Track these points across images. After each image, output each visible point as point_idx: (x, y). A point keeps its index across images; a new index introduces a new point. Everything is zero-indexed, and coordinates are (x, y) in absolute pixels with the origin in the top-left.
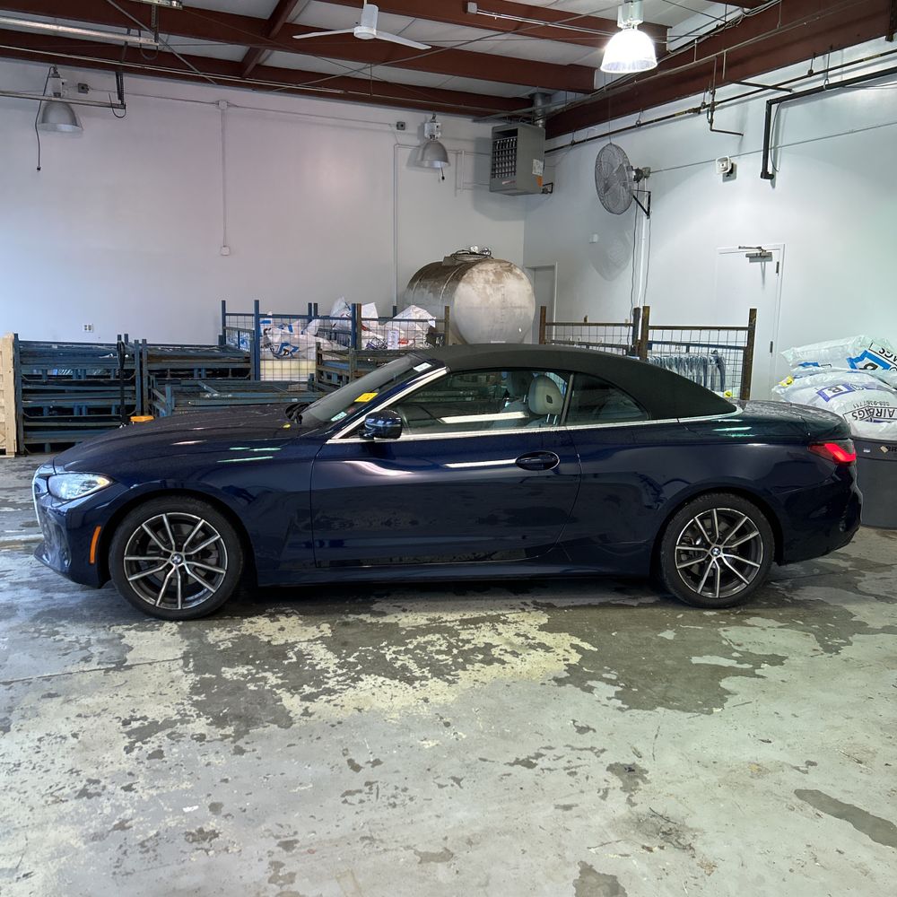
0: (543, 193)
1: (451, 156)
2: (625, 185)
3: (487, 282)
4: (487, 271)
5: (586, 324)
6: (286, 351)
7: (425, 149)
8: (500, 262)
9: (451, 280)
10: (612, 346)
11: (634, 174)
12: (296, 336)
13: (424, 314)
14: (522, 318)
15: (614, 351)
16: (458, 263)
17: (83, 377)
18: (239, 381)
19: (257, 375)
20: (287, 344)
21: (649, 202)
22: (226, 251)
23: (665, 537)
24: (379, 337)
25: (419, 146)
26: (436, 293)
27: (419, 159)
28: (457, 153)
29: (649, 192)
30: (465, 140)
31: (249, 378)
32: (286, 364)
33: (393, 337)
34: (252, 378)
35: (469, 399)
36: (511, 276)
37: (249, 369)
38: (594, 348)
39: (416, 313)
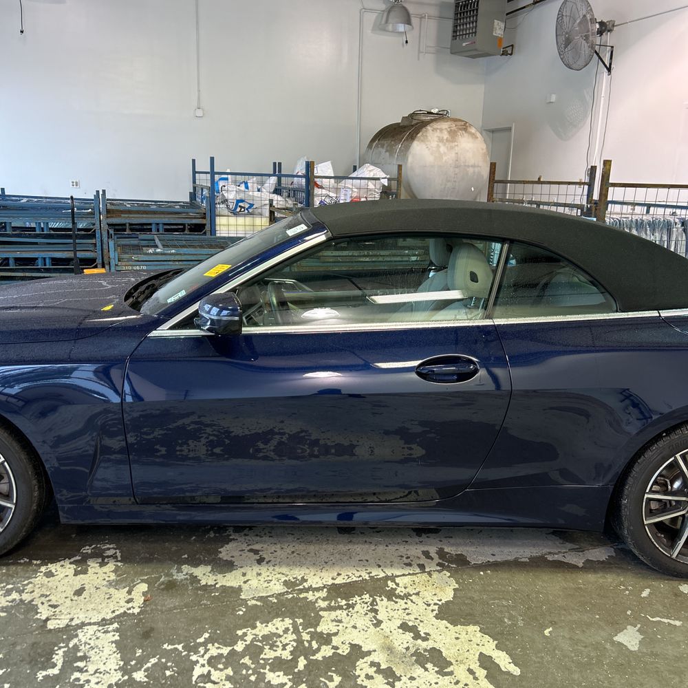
0: (503, 54)
1: (414, 21)
2: (587, 38)
3: (441, 140)
4: (441, 130)
5: (539, 182)
6: (241, 207)
7: (389, 12)
8: (455, 120)
9: (407, 139)
10: (565, 205)
11: (598, 26)
12: (251, 193)
13: (377, 172)
14: (475, 177)
15: (567, 211)
16: (414, 122)
17: (45, 229)
18: (196, 236)
19: (213, 231)
20: (242, 201)
21: (611, 58)
22: (199, 113)
23: (630, 480)
24: (332, 194)
25: (383, 11)
26: (391, 151)
27: (383, 22)
28: (422, 18)
29: (612, 47)
30: (429, 4)
31: (205, 233)
32: (241, 220)
33: (345, 195)
34: (208, 233)
35: (414, 258)
36: (465, 134)
37: (205, 225)
38: (546, 207)
39: (370, 171)
